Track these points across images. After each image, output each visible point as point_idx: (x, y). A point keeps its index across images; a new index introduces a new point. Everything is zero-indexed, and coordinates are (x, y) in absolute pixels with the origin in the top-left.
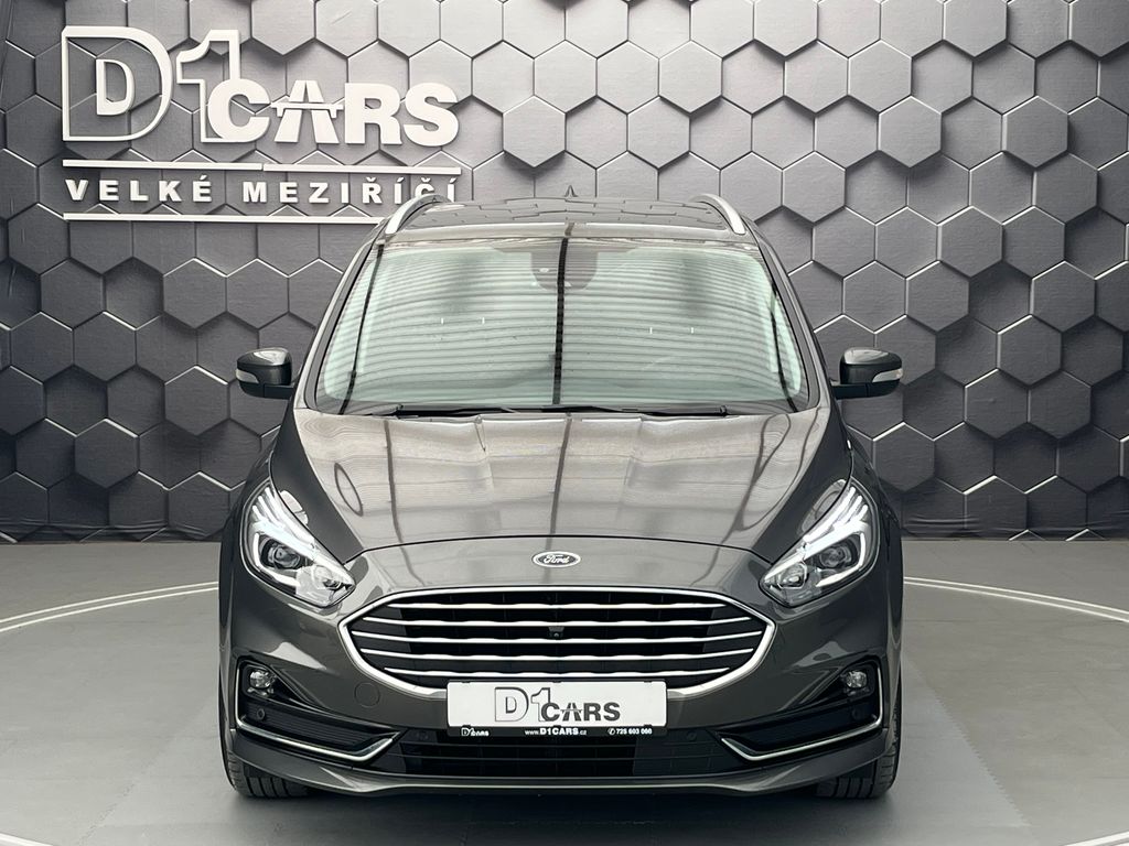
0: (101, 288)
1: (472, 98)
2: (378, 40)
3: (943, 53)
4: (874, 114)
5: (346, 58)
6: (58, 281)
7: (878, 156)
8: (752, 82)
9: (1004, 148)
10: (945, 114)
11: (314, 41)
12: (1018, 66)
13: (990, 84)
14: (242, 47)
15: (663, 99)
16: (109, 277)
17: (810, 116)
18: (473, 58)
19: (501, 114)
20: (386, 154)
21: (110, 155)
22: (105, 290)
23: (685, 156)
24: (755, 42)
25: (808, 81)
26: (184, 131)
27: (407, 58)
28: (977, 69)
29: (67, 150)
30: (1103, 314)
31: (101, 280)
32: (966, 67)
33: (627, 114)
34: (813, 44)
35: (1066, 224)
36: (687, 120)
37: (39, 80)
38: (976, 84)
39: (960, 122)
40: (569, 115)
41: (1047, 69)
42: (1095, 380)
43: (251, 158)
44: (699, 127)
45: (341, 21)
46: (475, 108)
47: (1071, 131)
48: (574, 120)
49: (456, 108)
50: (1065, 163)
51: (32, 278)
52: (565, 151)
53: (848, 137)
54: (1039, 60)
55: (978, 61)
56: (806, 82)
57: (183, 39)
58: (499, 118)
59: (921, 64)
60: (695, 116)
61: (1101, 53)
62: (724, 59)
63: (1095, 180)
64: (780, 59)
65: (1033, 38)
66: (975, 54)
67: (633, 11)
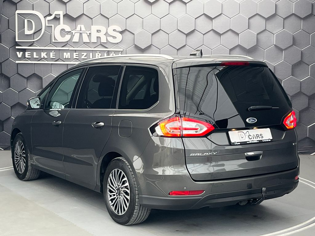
0: (26, 81)
1: (126, 30)
2: (101, 14)
3: (257, 17)
4: (238, 34)
5: (92, 19)
6: (15, 79)
7: (239, 46)
8: (203, 25)
9: (275, 44)
10: (258, 34)
11: (83, 14)
12: (279, 21)
13: (271, 26)
14: (64, 16)
15: (178, 30)
16: (28, 78)
17: (220, 35)
18: (126, 19)
19: (134, 34)
20: (102, 45)
21: (28, 45)
22: (27, 82)
23: (185, 46)
24: (204, 14)
25: (219, 25)
26: (48, 39)
27: (108, 19)
28: (267, 21)
29: (17, 44)
30: (303, 91)
31: (26, 79)
32: (263, 21)
33: (169, 34)
34: (220, 15)
35: (292, 65)
36: (185, 36)
37: (9, 25)
38: (267, 25)
39: (263, 37)
40: (152, 34)
41: (287, 22)
42: (301, 109)
43: (66, 46)
44: (188, 38)
45: (91, 9)
46: (127, 32)
47: (294, 38)
48: (154, 36)
49: (121, 33)
50: (292, 48)
51: (8, 79)
52: (152, 44)
53: (230, 40)
54: (285, 19)
55: (267, 19)
56: (217, 25)
57: (48, 14)
58: (133, 35)
59: (251, 20)
60: (187, 35)
61: (302, 17)
62: (196, 19)
63: (301, 53)
64: (211, 19)
65: (283, 13)
66: (266, 17)
67: (170, 6)
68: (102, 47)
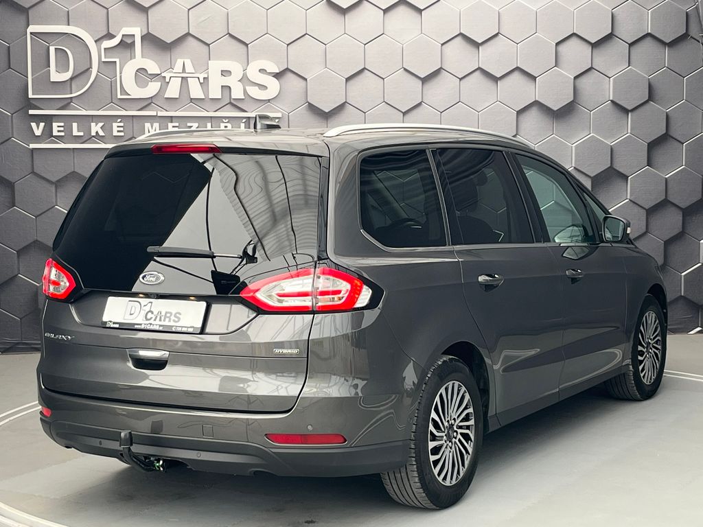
0: (54, 191)
1: (287, 70)
2: (228, 33)
3: (574, 40)
4: (534, 78)
5: (208, 45)
6: (26, 187)
7: (536, 103)
8: (459, 58)
9: (611, 98)
10: (576, 78)
11: (188, 34)
12: (618, 48)
13: (602, 59)
14: (143, 38)
15: (405, 70)
16: (58, 184)
17: (496, 80)
18: (288, 45)
19: (306, 80)
20: (234, 105)
21: (58, 107)
22: (56, 191)
23: (419, 105)
24: (461, 34)
25: (494, 58)
27: (247, 45)
28: (595, 51)
29: (31, 104)
30: (671, 198)
31: (54, 186)
32: (588, 49)
33: (383, 79)
34: (496, 35)
35: (649, 144)
36: (421, 82)
37: (11, 59)
38: (594, 59)
39: (584, 82)
40: (348, 80)
41: (637, 50)
42: (667, 238)
43: (150, 107)
44: (427, 86)
45: (205, 22)
46: (290, 75)
47: (650, 87)
48: (351, 82)
49: (278, 76)
50: (647, 107)
51: (10, 186)
52: (346, 102)
53: (518, 92)
54: (631, 45)
55: (595, 45)
56: (491, 58)
57: (105, 33)
58: (305, 82)
59: (561, 48)
60: (425, 80)
61: (668, 41)
62: (442, 45)
63: (665, 117)
64: (477, 45)
65: (628, 32)
66: (593, 42)
67: (386, 15)
68: (232, 108)
